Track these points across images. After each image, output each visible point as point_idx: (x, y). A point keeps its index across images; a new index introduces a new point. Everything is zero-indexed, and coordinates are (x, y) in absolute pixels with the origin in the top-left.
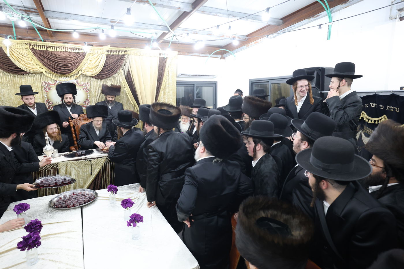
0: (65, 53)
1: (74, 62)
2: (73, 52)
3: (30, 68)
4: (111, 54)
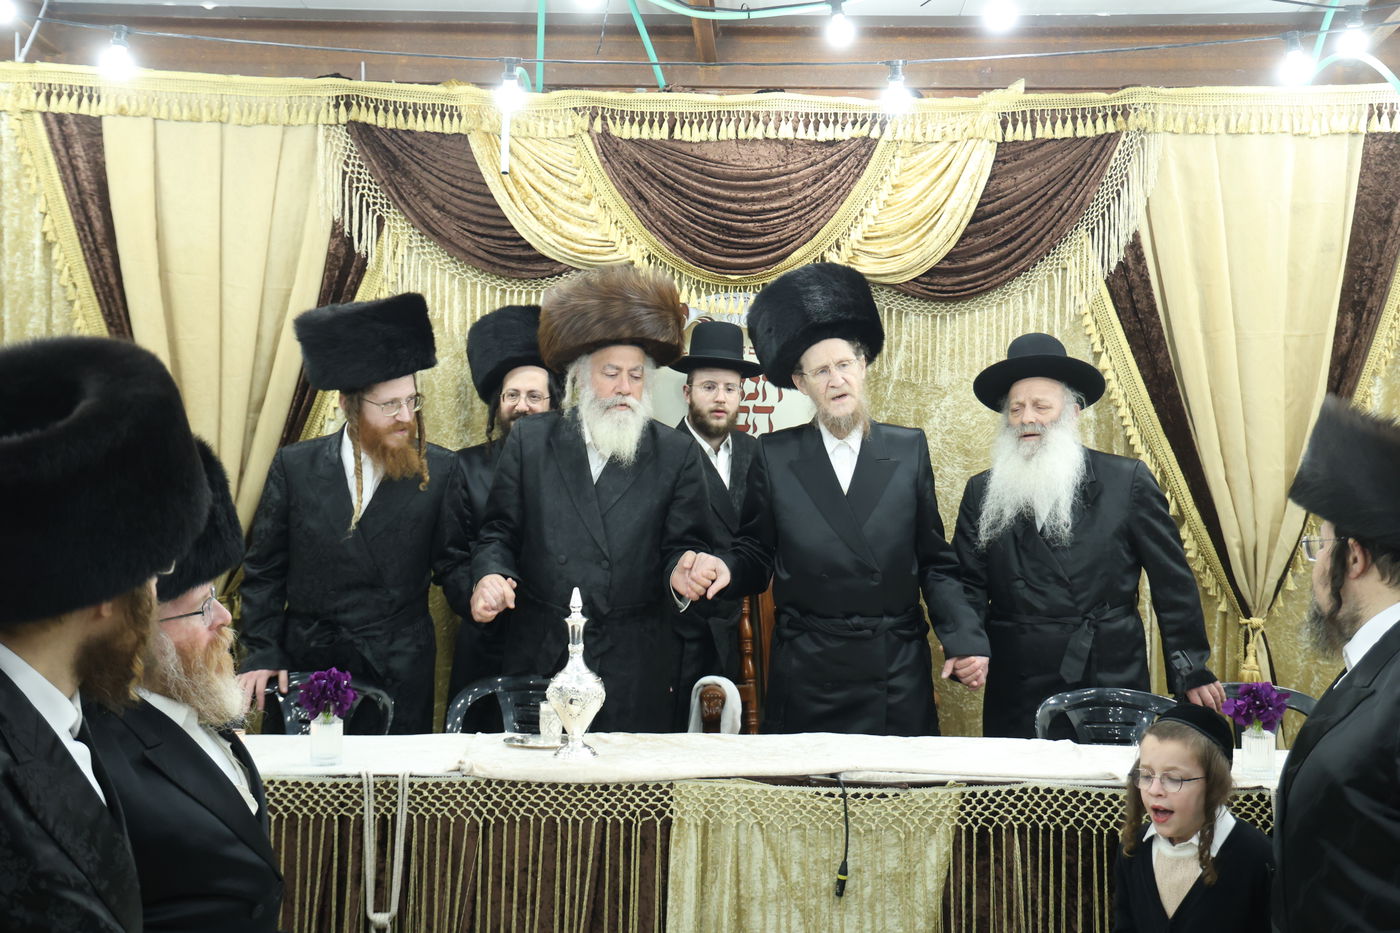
0: (763, 150)
1: (805, 198)
2: (805, 137)
3: (576, 242)
4: (1029, 137)
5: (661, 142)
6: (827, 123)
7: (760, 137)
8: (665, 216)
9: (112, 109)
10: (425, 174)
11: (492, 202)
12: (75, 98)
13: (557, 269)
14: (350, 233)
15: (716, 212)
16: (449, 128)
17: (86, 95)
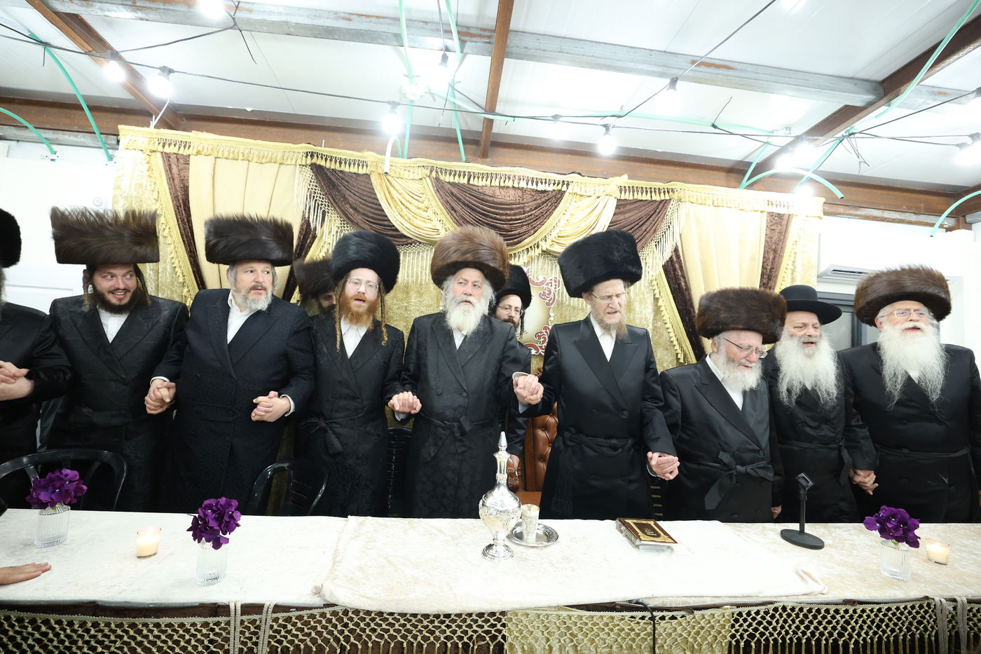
1: (531, 215)
2: (532, 188)
3: (420, 228)
4: (631, 198)
5: (464, 185)
6: (542, 183)
7: (511, 186)
8: (464, 219)
9: (194, 152)
10: (347, 192)
11: (380, 207)
12: (177, 146)
13: (410, 241)
14: (309, 218)
15: (488, 219)
16: (361, 171)
17: (183, 145)
